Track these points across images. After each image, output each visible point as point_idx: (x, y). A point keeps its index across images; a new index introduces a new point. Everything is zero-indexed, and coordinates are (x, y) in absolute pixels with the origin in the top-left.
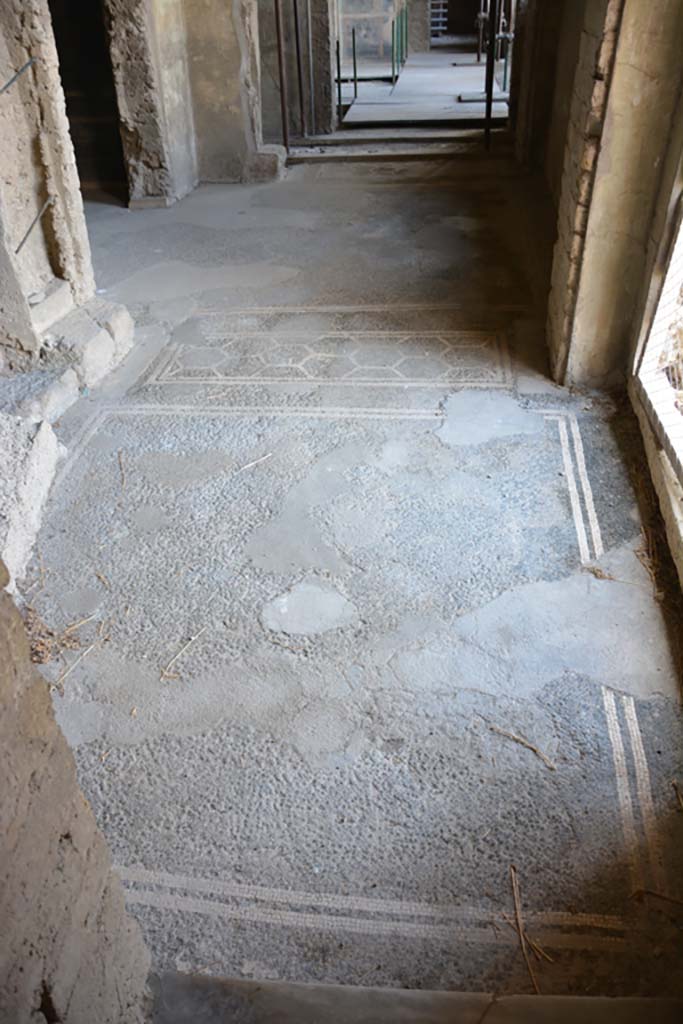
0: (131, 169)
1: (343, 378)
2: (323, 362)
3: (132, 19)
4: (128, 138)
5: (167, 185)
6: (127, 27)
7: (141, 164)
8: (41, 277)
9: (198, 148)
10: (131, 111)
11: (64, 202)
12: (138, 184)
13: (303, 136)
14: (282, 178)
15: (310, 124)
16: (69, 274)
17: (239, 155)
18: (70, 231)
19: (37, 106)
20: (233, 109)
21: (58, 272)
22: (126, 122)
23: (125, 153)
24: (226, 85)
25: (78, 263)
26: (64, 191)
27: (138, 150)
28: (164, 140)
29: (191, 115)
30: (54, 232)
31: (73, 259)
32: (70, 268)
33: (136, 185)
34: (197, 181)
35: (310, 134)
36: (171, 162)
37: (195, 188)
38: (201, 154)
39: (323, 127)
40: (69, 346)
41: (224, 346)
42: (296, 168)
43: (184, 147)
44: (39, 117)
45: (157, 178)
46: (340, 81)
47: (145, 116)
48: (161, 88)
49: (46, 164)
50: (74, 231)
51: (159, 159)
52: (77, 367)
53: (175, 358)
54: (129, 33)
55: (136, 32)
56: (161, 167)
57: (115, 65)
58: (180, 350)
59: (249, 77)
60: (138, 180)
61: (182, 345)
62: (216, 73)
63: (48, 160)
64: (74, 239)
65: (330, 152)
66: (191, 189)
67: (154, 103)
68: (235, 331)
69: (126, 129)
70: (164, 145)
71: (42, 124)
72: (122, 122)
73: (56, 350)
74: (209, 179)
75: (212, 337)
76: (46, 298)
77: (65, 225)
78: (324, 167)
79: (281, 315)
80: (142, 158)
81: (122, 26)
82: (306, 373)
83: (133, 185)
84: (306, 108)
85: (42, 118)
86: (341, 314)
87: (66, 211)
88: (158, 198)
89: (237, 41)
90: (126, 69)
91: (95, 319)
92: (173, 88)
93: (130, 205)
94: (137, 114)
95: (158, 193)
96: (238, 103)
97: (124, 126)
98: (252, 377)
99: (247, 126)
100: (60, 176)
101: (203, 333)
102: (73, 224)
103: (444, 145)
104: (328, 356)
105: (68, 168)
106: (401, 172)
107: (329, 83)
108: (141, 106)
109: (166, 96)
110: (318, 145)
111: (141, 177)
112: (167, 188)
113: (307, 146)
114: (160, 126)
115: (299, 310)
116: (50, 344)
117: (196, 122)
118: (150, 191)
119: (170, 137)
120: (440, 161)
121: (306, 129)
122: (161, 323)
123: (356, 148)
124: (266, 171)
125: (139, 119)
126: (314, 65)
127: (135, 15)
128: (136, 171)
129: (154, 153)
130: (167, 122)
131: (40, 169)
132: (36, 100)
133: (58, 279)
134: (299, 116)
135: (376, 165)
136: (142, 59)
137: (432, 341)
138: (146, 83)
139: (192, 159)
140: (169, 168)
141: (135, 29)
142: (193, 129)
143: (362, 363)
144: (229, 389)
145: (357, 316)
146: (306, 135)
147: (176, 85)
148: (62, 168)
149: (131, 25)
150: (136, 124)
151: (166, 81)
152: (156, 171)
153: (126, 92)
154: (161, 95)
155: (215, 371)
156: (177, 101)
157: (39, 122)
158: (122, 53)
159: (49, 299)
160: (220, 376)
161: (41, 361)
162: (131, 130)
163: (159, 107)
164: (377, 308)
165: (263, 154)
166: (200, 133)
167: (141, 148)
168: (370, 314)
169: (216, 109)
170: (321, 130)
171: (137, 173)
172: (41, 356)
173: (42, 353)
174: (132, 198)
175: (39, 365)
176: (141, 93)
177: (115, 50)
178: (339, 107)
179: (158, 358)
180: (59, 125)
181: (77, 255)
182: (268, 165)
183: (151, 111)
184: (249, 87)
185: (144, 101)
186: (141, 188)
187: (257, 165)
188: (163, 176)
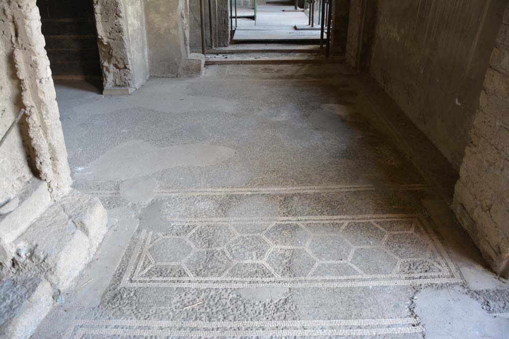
0: (105, 69)
1: (309, 278)
2: (283, 255)
4: (103, 49)
5: (129, 79)
7: (112, 66)
8: (18, 179)
9: (149, 55)
10: (106, 31)
11: (40, 113)
12: (110, 79)
13: (212, 48)
14: (203, 74)
15: (215, 41)
16: (45, 175)
17: (176, 60)
18: (46, 137)
19: (11, 24)
20: (173, 31)
21: (36, 173)
22: (102, 39)
23: (101, 59)
24: (168, 16)
25: (54, 166)
26: (40, 103)
27: (110, 56)
28: (128, 50)
29: (145, 35)
30: (31, 139)
31: (49, 161)
32: (46, 170)
33: (108, 79)
34: (148, 76)
35: (216, 46)
36: (132, 64)
37: (147, 80)
38: (152, 58)
39: (223, 42)
40: (42, 257)
41: (189, 234)
42: (211, 68)
43: (141, 54)
44: (13, 34)
45: (123, 74)
46: (232, 17)
47: (115, 35)
48: (126, 17)
49: (21, 78)
50: (50, 137)
51: (124, 63)
52: (50, 276)
53: (146, 249)
56: (125, 68)
57: (95, 2)
58: (149, 240)
59: (183, 11)
60: (109, 76)
61: (151, 233)
62: (162, 9)
63: (23, 74)
64: (50, 144)
65: (230, 58)
66: (145, 81)
67: (122, 27)
68: (196, 217)
69: (102, 43)
70: (128, 55)
71: (17, 40)
72: (99, 39)
73: (28, 261)
74: (156, 75)
75: (177, 223)
76: (20, 204)
77: (41, 132)
78: (228, 68)
79: (231, 197)
80: (112, 62)
82: (273, 271)
83: (106, 80)
84: (213, 32)
85: (17, 35)
86: (281, 196)
87: (42, 119)
88: (123, 88)
90: (102, 4)
91: (70, 217)
92: (134, 18)
93: (104, 92)
94: (110, 33)
95: (123, 84)
96: (176, 27)
97: (101, 41)
98: (223, 278)
99: (182, 42)
100: (35, 90)
101: (168, 218)
102: (49, 132)
103: (297, 54)
104: (286, 247)
105: (43, 81)
106: (278, 71)
107: (227, 17)
108: (112, 28)
109: (129, 22)
110: (221, 53)
111: (112, 74)
112: (129, 82)
113: (214, 53)
114: (126, 42)
115: (246, 191)
116: (23, 254)
117: (149, 40)
118: (118, 83)
119: (132, 48)
120: (301, 64)
121: (213, 43)
122: (130, 204)
123: (245, 55)
124: (193, 70)
125: (111, 37)
126: (218, 7)
128: (108, 70)
129: (121, 58)
130: (130, 39)
131: (16, 82)
132: (10, 17)
133: (36, 180)
134: (209, 36)
135: (262, 66)
137: (368, 227)
138: (116, 14)
139: (145, 61)
140: (131, 68)
142: (146, 43)
143: (320, 256)
144: (203, 295)
145: (296, 198)
146: (213, 47)
147: (136, 16)
148: (38, 81)
150: (109, 40)
151: (130, 13)
152: (122, 70)
153: (102, 19)
154: (127, 21)
155: (185, 268)
156: (137, 26)
157: (14, 38)
159: (24, 204)
160: (192, 277)
161: (14, 270)
162: (105, 43)
163: (125, 29)
164: (310, 190)
165: (191, 60)
166: (151, 46)
167: (112, 55)
168: (306, 196)
169: (162, 32)
170: (222, 44)
171: (109, 72)
172: (13, 265)
173: (14, 263)
174: (105, 88)
175: (11, 275)
176: (113, 20)
178: (231, 31)
179: (129, 249)
180: (34, 41)
181: (53, 158)
182: (195, 67)
183: (120, 32)
184: (183, 18)
185: (114, 25)
186: (112, 81)
187: (188, 66)
188: (127, 73)
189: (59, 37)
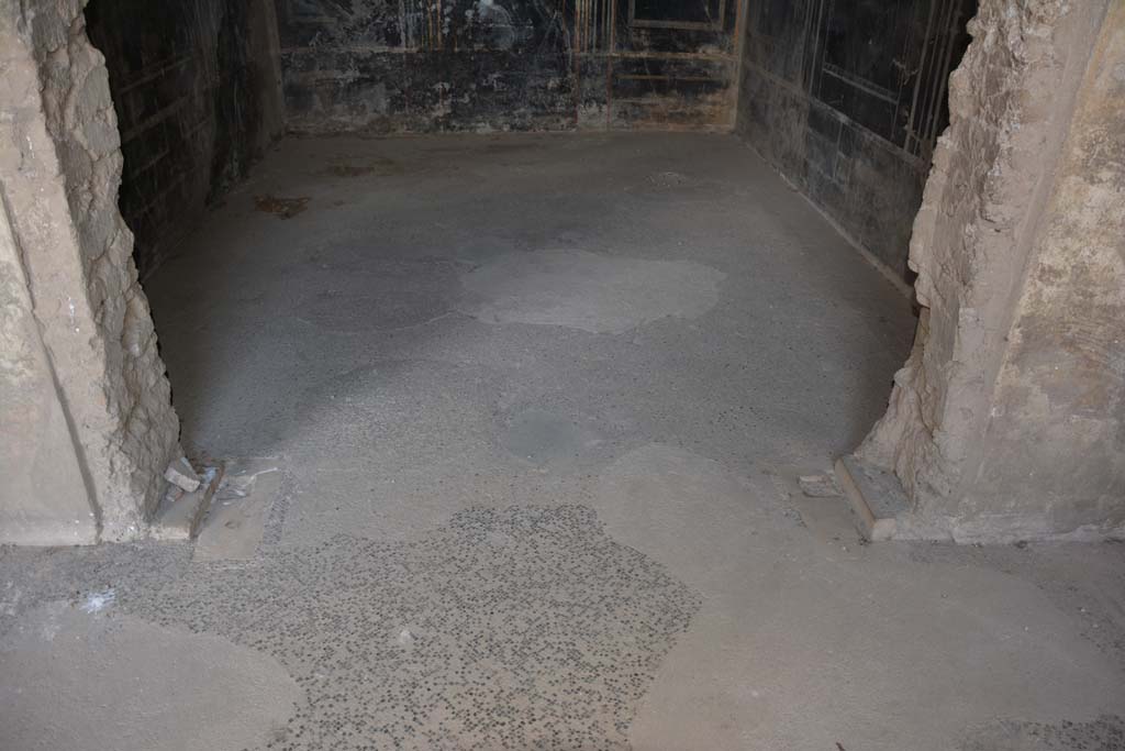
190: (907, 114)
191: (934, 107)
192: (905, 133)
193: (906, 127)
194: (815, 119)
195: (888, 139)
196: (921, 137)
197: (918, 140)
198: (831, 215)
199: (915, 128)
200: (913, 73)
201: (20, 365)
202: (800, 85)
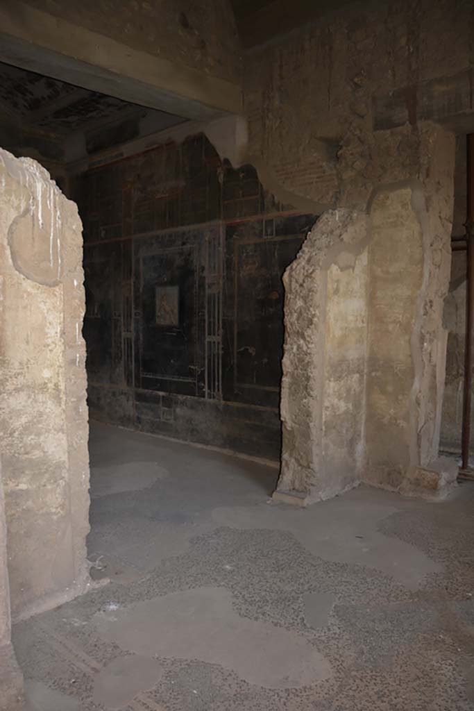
0: (283, 463)
3: (304, 338)
4: (287, 436)
5: (312, 485)
6: (299, 343)
7: (293, 460)
9: (365, 452)
10: (291, 412)
12: (287, 478)
14: (443, 497)
17: (401, 466)
20: (402, 423)
22: (286, 421)
23: (283, 447)
24: (397, 399)
27: (293, 447)
28: (315, 442)
29: (363, 422)
33: (285, 478)
34: (358, 482)
36: (317, 465)
38: (367, 457)
45: (304, 475)
47: (301, 418)
48: (321, 398)
51: (307, 460)
54: (299, 347)
55: (305, 348)
56: (309, 467)
57: (285, 373)
59: (420, 395)
60: (288, 474)
62: (390, 388)
67: (311, 409)
69: (285, 427)
70: (314, 448)
72: (282, 421)
74: (370, 483)
80: (294, 456)
81: (295, 342)
83: (282, 478)
88: (302, 495)
89: (412, 363)
90: (293, 376)
92: (339, 398)
93: (274, 494)
94: (296, 416)
95: (302, 490)
96: (407, 417)
97: (284, 424)
99: (412, 442)
108: (299, 410)
109: (327, 404)
111: (291, 472)
112: (311, 487)
114: (313, 430)
117: (367, 430)
118: (297, 487)
119: (325, 441)
124: (425, 487)
125: (296, 421)
127: (306, 334)
128: (287, 465)
129: (305, 453)
130: (323, 427)
136: (306, 370)
138: (307, 391)
139: (355, 460)
140: (315, 470)
141: (304, 345)
142: (363, 434)
147: (344, 395)
149: (302, 342)
150: (293, 424)
151: (330, 391)
152: (304, 470)
153: (289, 395)
156: (343, 409)
158: (292, 363)
162: (289, 429)
163: (315, 413)
166: (368, 439)
167: (295, 446)
169: (386, 421)
171: (288, 468)
174: (278, 489)
176: (301, 399)
177: (286, 361)
182: (428, 482)
183: (308, 416)
184: (419, 404)
185: (302, 406)
186: (290, 482)
187: (417, 479)
188: (309, 475)
189: (261, 408)
190: (203, 385)
191: (218, 378)
192: (204, 392)
193: (204, 390)
194: (140, 397)
195: (194, 396)
196: (214, 391)
197: (212, 393)
198: (164, 435)
199: (209, 388)
200: (202, 369)
201: (59, 509)
202: (125, 384)
